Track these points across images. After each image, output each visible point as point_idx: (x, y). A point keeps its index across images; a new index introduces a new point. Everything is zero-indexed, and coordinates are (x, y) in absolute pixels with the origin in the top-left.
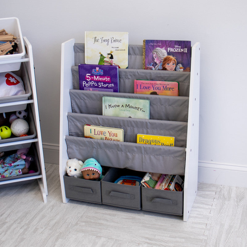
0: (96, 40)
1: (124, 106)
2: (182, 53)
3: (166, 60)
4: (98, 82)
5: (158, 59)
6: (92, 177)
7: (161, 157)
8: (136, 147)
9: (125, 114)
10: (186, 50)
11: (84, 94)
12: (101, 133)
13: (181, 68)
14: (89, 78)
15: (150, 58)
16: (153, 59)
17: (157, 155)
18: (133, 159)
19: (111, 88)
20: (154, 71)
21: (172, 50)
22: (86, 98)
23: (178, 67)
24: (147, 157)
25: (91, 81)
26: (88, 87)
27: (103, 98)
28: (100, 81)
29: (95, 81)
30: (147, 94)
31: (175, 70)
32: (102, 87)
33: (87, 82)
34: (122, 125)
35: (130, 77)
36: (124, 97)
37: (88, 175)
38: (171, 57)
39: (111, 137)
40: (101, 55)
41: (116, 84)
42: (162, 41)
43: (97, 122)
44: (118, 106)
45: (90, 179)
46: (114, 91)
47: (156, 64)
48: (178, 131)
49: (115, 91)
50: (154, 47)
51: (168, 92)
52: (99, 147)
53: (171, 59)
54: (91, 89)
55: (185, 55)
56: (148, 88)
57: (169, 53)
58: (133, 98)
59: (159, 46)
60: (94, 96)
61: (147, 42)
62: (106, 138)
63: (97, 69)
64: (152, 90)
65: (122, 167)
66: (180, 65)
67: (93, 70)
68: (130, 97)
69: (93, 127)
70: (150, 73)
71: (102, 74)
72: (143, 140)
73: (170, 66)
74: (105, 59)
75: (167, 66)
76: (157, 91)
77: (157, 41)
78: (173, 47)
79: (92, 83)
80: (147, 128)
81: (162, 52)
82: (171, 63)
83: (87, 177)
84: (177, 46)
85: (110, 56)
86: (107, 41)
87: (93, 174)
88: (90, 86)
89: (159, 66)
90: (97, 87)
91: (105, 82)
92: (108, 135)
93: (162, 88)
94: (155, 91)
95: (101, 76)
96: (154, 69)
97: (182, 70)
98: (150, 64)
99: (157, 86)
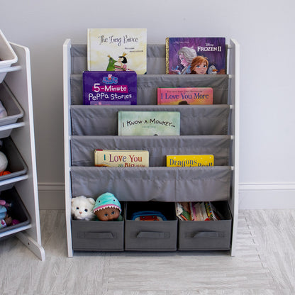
0: (103, 39)
1: (148, 121)
2: (216, 52)
3: (195, 62)
4: (109, 93)
5: (185, 61)
6: (112, 217)
7: (199, 181)
8: (169, 172)
9: (149, 131)
10: (220, 49)
11: (91, 110)
12: (120, 158)
13: (214, 71)
14: (97, 89)
15: (175, 60)
16: (179, 61)
17: (195, 179)
18: (164, 187)
19: (127, 100)
20: (181, 76)
21: (202, 49)
22: (93, 115)
23: (210, 69)
24: (182, 182)
25: (100, 93)
26: (96, 100)
27: (119, 114)
28: (114, 93)
29: (106, 92)
30: (175, 104)
31: (207, 73)
32: (116, 100)
33: (95, 94)
34: (146, 145)
35: (150, 85)
36: (147, 110)
37: (106, 215)
38: (202, 57)
39: (134, 163)
40: (111, 59)
41: (134, 94)
42: (190, 39)
43: (112, 145)
44: (141, 122)
45: (109, 220)
46: (132, 104)
47: (183, 67)
48: (217, 147)
49: (134, 103)
50: (180, 46)
51: (201, 101)
52: (117, 177)
53: (202, 60)
54: (100, 103)
55: (219, 55)
56: (176, 97)
57: (199, 53)
58: (158, 110)
59: (187, 45)
60: (104, 112)
61: (172, 40)
62: (126, 164)
63: (110, 76)
64: (181, 100)
65: (147, 200)
66: (213, 67)
67: (104, 78)
68: (154, 110)
69: (107, 153)
70: (178, 79)
71: (116, 82)
72: (174, 162)
73: (201, 69)
74: (116, 64)
75: (196, 69)
76: (187, 100)
77: (184, 39)
78: (204, 46)
79: (102, 95)
80: (179, 147)
81: (191, 52)
82: (202, 65)
83: (105, 218)
84: (209, 45)
85: (122, 59)
86: (119, 40)
87: (113, 213)
88: (99, 99)
89: (187, 69)
90: (109, 100)
91: (119, 93)
92: (128, 161)
93: (193, 96)
94: (185, 100)
95: (114, 85)
96: (180, 73)
97: (216, 72)
98: (175, 67)
99: (187, 94)
